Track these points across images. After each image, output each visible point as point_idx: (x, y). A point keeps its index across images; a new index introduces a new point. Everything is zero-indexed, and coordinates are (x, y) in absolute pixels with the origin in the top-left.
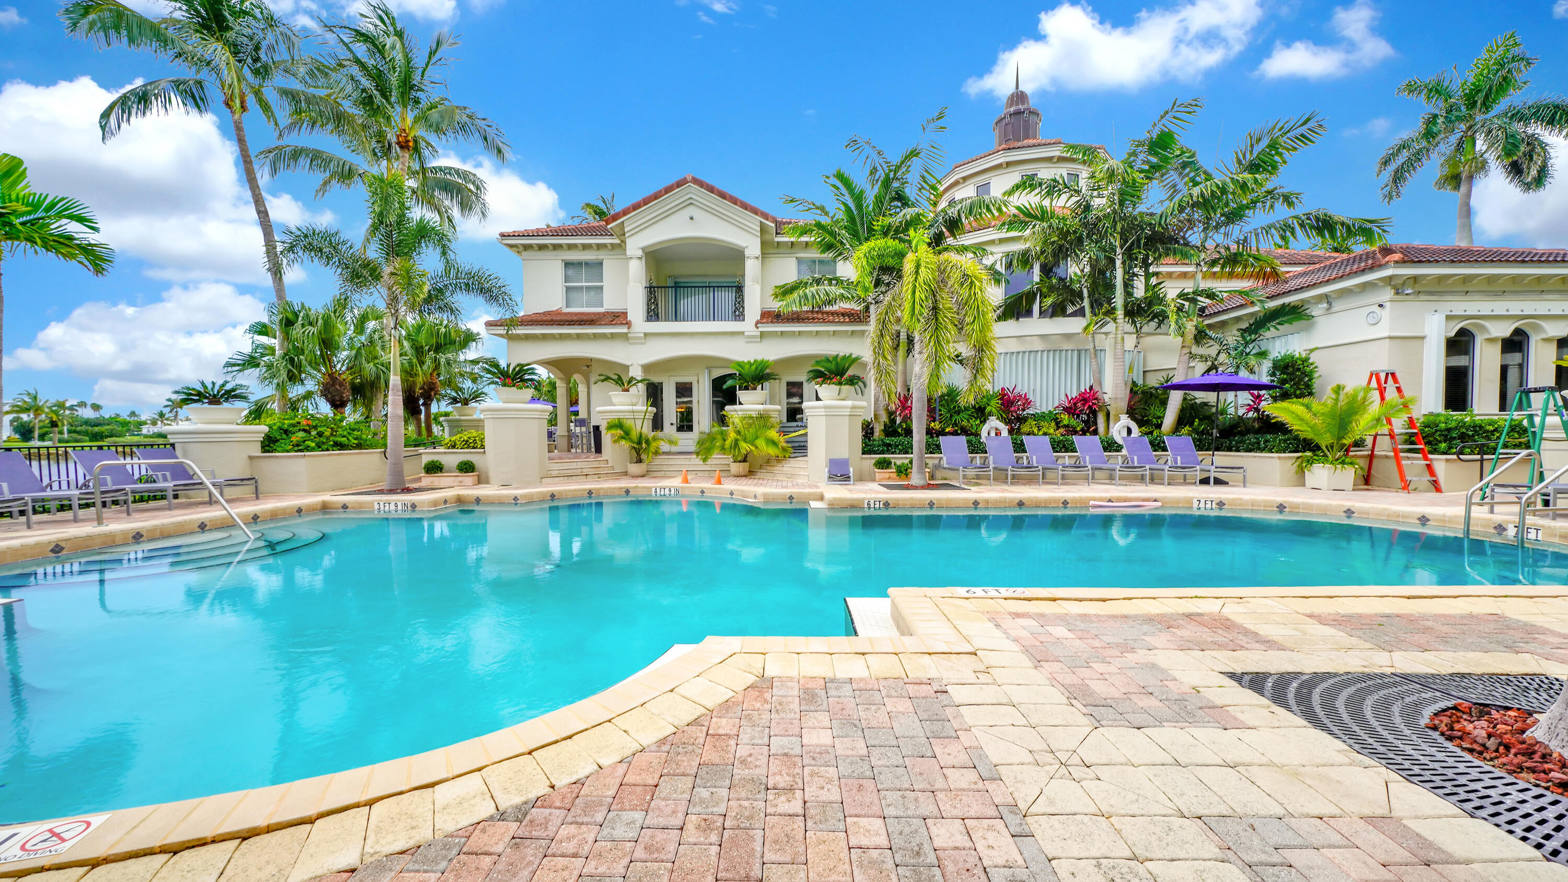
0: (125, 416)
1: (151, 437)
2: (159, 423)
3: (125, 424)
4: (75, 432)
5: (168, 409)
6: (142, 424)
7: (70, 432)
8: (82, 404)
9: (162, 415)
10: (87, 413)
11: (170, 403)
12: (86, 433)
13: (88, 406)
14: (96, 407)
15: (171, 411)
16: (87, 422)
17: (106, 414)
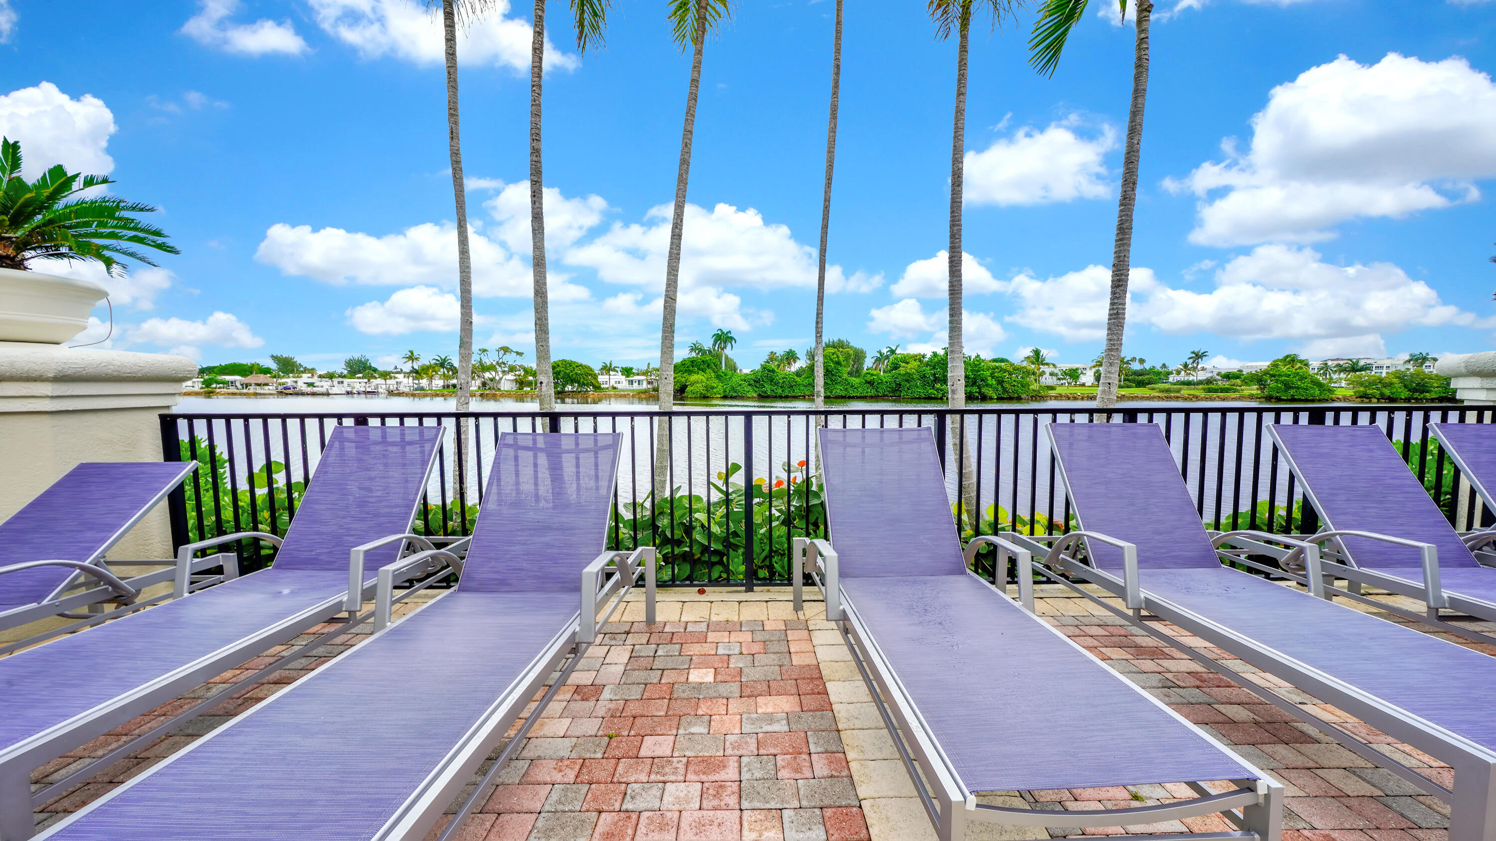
0: (1158, 367)
1: (1175, 384)
2: (1183, 373)
3: (1159, 373)
4: (1128, 380)
5: (1191, 360)
6: (1169, 373)
7: (1124, 381)
8: (1134, 359)
9: (1186, 365)
10: (1136, 366)
11: (1194, 355)
12: (1133, 381)
13: (1137, 361)
14: (1142, 361)
15: (1194, 362)
16: (1137, 373)
17: (1147, 366)
